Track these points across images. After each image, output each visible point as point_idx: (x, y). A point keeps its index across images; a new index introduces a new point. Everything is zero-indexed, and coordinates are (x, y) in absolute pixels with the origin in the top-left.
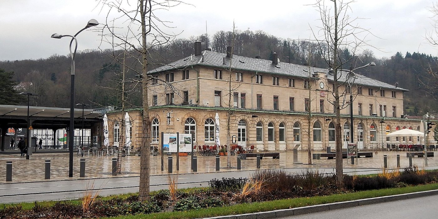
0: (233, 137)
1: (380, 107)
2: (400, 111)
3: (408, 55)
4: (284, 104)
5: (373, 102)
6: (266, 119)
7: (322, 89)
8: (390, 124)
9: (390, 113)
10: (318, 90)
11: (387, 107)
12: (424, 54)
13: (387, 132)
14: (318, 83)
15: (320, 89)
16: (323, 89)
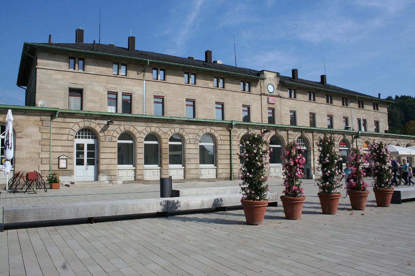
0: (60, 158)
1: (357, 121)
2: (384, 126)
3: (397, 97)
4: (204, 111)
5: (348, 115)
6: (140, 129)
7: (271, 94)
8: (369, 141)
9: (371, 129)
10: (264, 94)
11: (368, 121)
12: (409, 96)
13: (364, 150)
14: (263, 85)
15: (267, 93)
16: (273, 94)
